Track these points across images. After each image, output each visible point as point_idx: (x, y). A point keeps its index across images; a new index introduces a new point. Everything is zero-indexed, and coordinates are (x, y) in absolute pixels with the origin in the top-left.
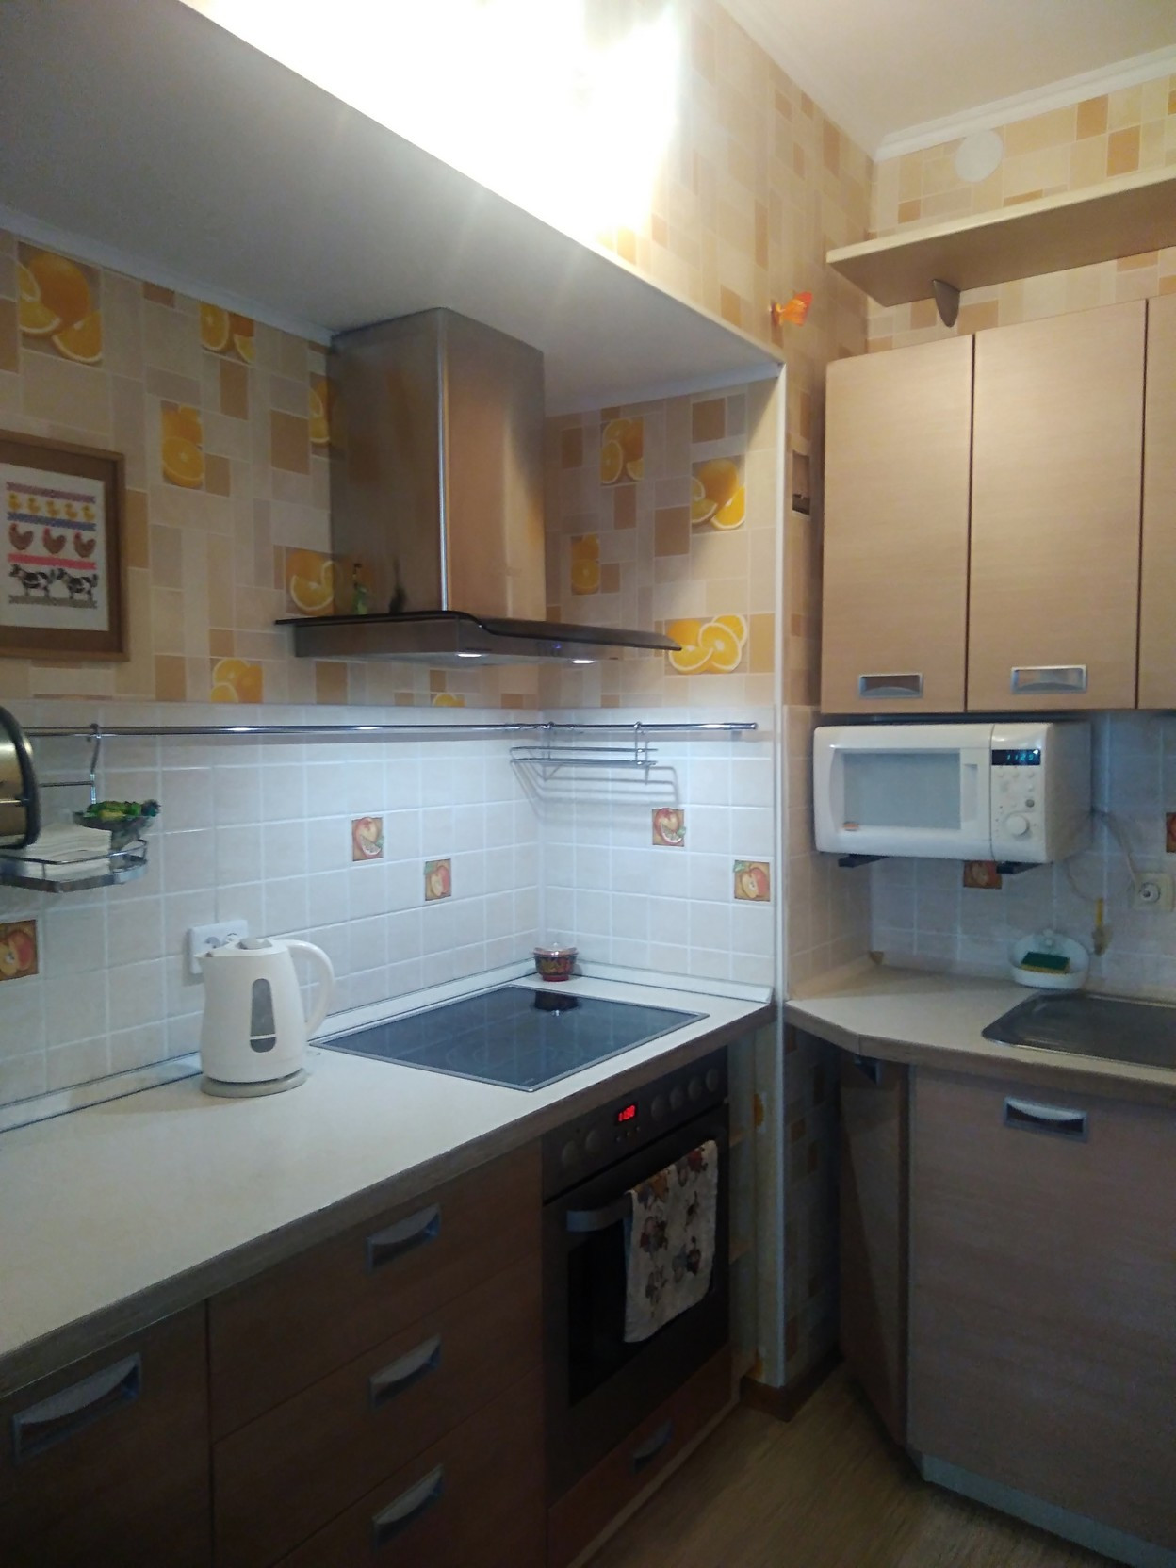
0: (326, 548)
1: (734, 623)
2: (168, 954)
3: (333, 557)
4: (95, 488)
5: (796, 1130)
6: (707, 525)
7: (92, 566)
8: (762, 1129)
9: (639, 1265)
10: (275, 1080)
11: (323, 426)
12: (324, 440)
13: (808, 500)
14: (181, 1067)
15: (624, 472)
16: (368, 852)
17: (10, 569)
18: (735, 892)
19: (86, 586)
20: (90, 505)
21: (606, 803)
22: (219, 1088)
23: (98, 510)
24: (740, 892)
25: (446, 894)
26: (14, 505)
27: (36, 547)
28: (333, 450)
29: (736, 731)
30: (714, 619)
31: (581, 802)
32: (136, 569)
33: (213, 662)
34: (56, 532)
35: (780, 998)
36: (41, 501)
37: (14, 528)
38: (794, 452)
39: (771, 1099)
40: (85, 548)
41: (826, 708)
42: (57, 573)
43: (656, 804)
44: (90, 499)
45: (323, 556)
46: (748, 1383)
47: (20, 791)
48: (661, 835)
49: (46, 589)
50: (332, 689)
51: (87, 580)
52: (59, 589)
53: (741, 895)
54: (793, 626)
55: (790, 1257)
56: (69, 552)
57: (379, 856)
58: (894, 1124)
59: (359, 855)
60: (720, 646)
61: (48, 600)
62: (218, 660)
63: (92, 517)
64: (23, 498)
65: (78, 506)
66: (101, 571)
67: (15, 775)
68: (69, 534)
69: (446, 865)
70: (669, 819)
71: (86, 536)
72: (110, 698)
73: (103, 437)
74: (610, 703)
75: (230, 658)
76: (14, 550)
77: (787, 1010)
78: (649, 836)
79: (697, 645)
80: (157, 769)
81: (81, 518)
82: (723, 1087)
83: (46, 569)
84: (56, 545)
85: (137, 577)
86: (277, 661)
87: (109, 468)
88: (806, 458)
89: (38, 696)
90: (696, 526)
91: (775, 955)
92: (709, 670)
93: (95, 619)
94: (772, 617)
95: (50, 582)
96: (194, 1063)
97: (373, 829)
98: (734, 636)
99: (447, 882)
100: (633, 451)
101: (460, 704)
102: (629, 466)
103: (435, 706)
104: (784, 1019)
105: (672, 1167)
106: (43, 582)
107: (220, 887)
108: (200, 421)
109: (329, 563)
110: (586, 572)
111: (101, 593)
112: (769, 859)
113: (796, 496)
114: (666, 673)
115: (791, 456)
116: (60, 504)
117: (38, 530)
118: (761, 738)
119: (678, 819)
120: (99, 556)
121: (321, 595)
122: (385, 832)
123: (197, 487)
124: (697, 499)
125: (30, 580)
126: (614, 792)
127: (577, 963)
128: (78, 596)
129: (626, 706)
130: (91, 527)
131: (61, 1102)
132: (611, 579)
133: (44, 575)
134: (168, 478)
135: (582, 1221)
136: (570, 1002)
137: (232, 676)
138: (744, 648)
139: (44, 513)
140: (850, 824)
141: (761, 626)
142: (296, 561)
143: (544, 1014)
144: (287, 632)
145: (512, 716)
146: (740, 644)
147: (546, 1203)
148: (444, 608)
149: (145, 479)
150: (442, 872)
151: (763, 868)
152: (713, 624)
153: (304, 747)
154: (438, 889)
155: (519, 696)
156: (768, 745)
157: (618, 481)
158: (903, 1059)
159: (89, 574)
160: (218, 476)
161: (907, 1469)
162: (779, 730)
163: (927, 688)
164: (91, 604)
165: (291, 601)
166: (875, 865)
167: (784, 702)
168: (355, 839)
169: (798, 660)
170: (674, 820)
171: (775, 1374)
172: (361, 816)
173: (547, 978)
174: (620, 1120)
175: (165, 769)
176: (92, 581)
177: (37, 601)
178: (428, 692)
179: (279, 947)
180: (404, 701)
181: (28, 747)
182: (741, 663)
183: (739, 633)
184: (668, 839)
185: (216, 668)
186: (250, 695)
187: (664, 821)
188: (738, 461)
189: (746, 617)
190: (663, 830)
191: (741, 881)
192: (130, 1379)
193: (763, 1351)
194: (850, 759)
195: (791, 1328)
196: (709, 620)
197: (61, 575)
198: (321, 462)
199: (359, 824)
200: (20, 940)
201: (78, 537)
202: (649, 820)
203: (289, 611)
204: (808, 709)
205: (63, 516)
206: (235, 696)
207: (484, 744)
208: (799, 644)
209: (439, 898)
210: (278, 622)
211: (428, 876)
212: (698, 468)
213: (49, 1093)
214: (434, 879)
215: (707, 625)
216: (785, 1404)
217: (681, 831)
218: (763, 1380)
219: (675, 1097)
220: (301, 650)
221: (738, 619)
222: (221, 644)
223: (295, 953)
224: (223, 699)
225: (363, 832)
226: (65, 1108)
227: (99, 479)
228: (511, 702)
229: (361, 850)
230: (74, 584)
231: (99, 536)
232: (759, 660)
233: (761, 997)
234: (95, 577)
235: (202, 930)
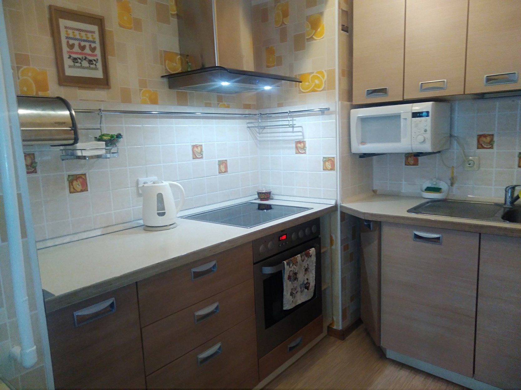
0: (178, 52)
1: (321, 73)
2: (131, 187)
3: (181, 55)
4: (95, 28)
5: (345, 248)
6: (312, 38)
7: (96, 56)
8: (333, 247)
9: (288, 286)
10: (167, 226)
11: (174, 8)
12: (175, 12)
13: (347, 27)
14: (138, 223)
15: (283, 23)
16: (198, 156)
17: (68, 56)
18: (323, 168)
19: (94, 62)
20: (94, 34)
21: (280, 140)
22: (149, 228)
23: (97, 36)
24: (325, 168)
25: (226, 171)
26: (67, 34)
27: (76, 49)
28: (178, 16)
29: (323, 112)
30: (315, 72)
31: (272, 141)
32: (110, 57)
33: (141, 90)
34: (83, 44)
35: (339, 203)
36: (77, 33)
37: (68, 42)
38: (342, 9)
39: (336, 237)
40: (93, 49)
41: (355, 102)
42: (84, 58)
43: (296, 139)
44: (94, 32)
45: (177, 54)
46: (330, 328)
47: (71, 126)
48: (298, 150)
49: (80, 63)
50: (182, 100)
51: (94, 60)
52: (85, 64)
53: (325, 169)
54: (342, 73)
55: (343, 289)
56: (87, 51)
57: (202, 158)
58: (376, 242)
59: (195, 157)
60: (317, 82)
61: (82, 67)
62: (142, 89)
63: (94, 39)
64: (70, 32)
65: (89, 35)
66: (99, 57)
67: (70, 121)
68: (87, 44)
69: (225, 162)
70: (301, 144)
71: (93, 45)
72: (105, 101)
73: (96, 10)
74: (280, 105)
75: (146, 89)
76: (68, 50)
77: (341, 207)
78: (294, 151)
79: (309, 82)
80: (124, 126)
81: (91, 39)
82: (318, 231)
83: (80, 56)
84: (83, 48)
85: (111, 59)
86: (163, 90)
87: (99, 21)
88: (347, 12)
89: (81, 100)
90: (307, 39)
91: (337, 189)
92: (313, 91)
93: (99, 74)
94: (334, 69)
95: (82, 61)
96: (141, 222)
97: (199, 149)
98: (321, 77)
99: (226, 167)
100: (285, 14)
101: (228, 107)
102: (284, 19)
103: (220, 107)
104: (340, 210)
105: (299, 255)
106: (79, 61)
107: (147, 166)
108: (130, 5)
109: (179, 56)
110: (271, 60)
111: (99, 65)
112: (334, 156)
113: (343, 26)
114: (300, 93)
115: (341, 10)
116: (83, 34)
117: (76, 43)
118: (331, 113)
119: (304, 144)
120: (98, 52)
121: (178, 68)
122: (203, 150)
123: (131, 29)
124: (308, 29)
125: (75, 60)
126: (282, 136)
127: (271, 195)
128: (92, 66)
129: (285, 106)
130: (94, 42)
131: (99, 232)
132: (279, 61)
133: (80, 59)
134: (121, 26)
135: (268, 270)
136: (269, 207)
137: (147, 95)
138: (325, 81)
139: (78, 37)
140: (363, 143)
141: (331, 73)
142: (167, 56)
143: (261, 211)
144: (165, 80)
145: (247, 111)
146: (324, 81)
147: (254, 264)
148: (217, 65)
149: (112, 26)
150: (224, 164)
151: (332, 159)
152: (315, 74)
153: (174, 120)
154: (223, 170)
155: (250, 105)
156: (334, 116)
157: (281, 25)
158: (379, 220)
159: (95, 58)
160: (137, 25)
161: (381, 354)
162: (337, 110)
163: (390, 92)
164: (96, 69)
165: (166, 70)
166: (374, 157)
167: (339, 100)
168: (193, 152)
169: (345, 86)
170: (302, 145)
171: (339, 325)
172: (194, 144)
173: (262, 200)
174: (281, 239)
175: (126, 126)
176: (96, 61)
177: (78, 67)
178: (217, 102)
179: (166, 183)
180: (208, 105)
181: (73, 113)
182: (324, 87)
183: (323, 77)
184: (301, 151)
185: (141, 92)
186: (154, 101)
187: (299, 145)
188: (321, 14)
189: (325, 70)
190: (299, 148)
191: (325, 164)
192: (112, 305)
193: (335, 319)
194: (364, 120)
195: (344, 312)
196: (313, 73)
197: (86, 59)
198: (174, 21)
199: (194, 147)
200: (81, 180)
201: (90, 45)
202: (294, 145)
203: (166, 73)
204: (349, 103)
205: (84, 38)
206: (149, 102)
207: (237, 121)
208: (345, 80)
209: (223, 173)
210: (162, 77)
211: (219, 165)
212: (308, 18)
213: (95, 229)
214: (221, 166)
215: (313, 75)
216: (342, 335)
217: (305, 149)
218: (335, 327)
219: (300, 234)
220: (171, 86)
221: (323, 72)
222: (143, 84)
223: (171, 185)
224: (144, 102)
225: (196, 149)
226: (100, 234)
227: (96, 25)
228: (247, 107)
229: (195, 155)
230: (90, 62)
231: (97, 45)
232: (330, 86)
233: (333, 203)
234: (97, 60)
235: (142, 180)
